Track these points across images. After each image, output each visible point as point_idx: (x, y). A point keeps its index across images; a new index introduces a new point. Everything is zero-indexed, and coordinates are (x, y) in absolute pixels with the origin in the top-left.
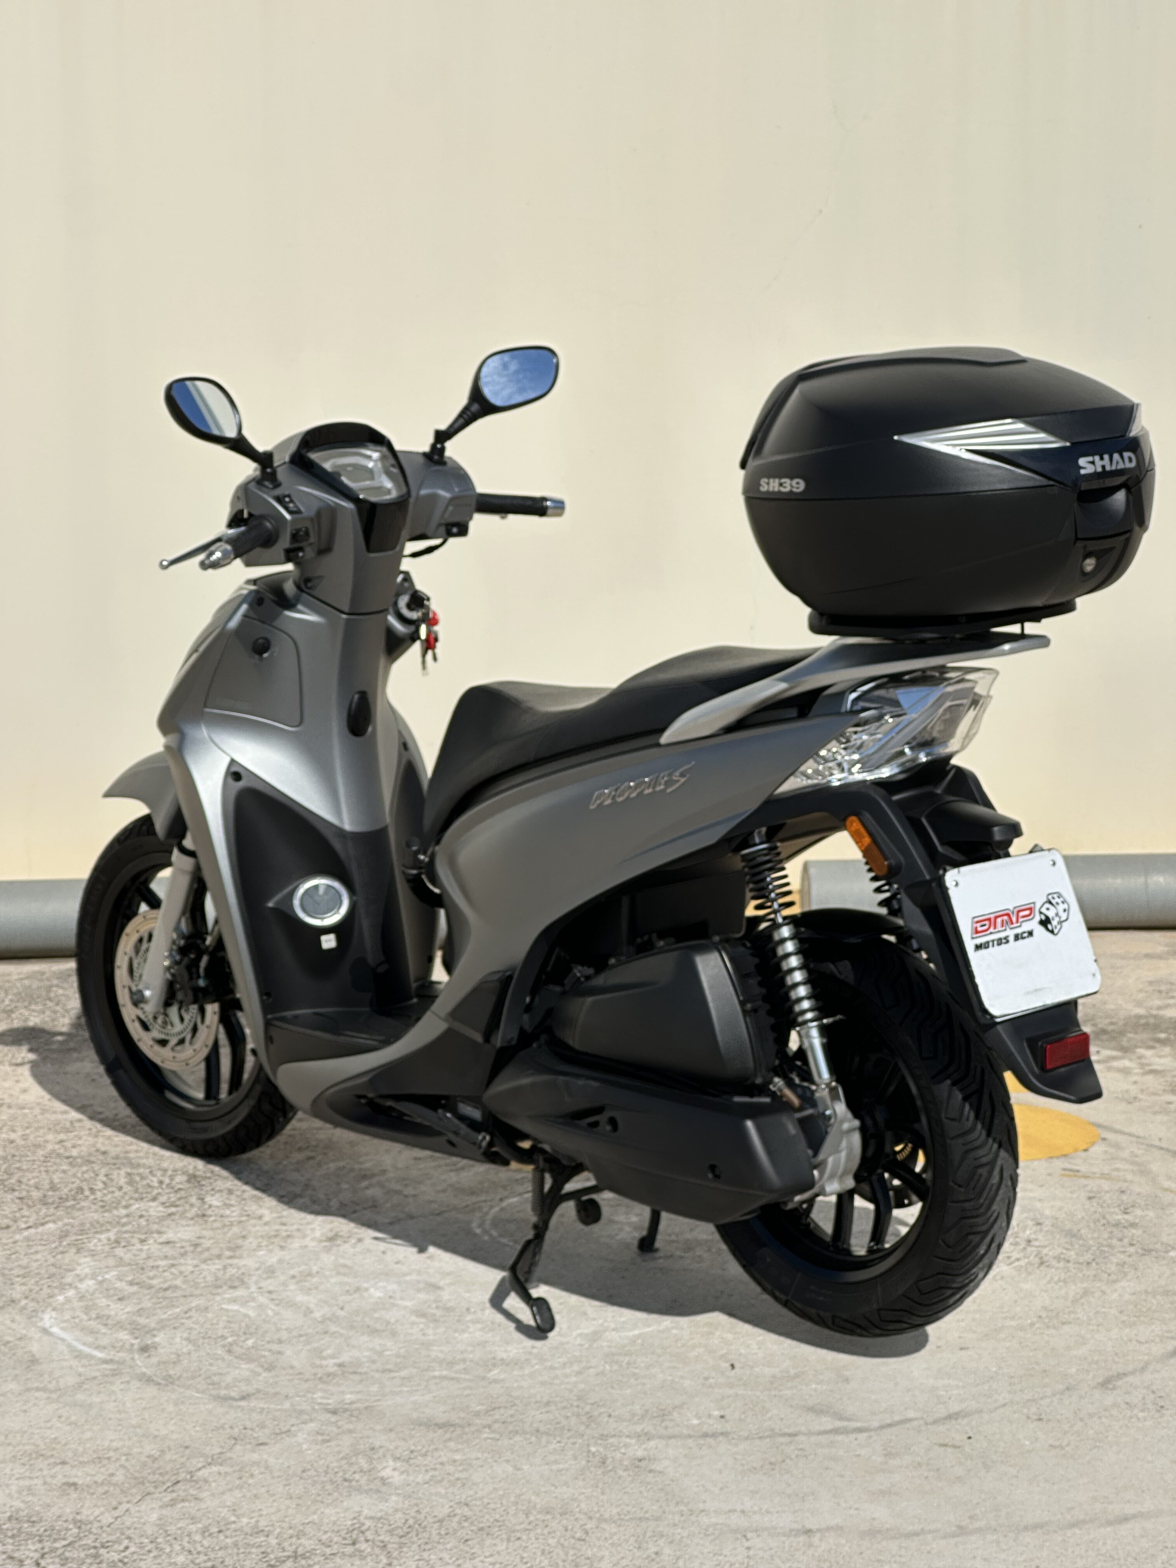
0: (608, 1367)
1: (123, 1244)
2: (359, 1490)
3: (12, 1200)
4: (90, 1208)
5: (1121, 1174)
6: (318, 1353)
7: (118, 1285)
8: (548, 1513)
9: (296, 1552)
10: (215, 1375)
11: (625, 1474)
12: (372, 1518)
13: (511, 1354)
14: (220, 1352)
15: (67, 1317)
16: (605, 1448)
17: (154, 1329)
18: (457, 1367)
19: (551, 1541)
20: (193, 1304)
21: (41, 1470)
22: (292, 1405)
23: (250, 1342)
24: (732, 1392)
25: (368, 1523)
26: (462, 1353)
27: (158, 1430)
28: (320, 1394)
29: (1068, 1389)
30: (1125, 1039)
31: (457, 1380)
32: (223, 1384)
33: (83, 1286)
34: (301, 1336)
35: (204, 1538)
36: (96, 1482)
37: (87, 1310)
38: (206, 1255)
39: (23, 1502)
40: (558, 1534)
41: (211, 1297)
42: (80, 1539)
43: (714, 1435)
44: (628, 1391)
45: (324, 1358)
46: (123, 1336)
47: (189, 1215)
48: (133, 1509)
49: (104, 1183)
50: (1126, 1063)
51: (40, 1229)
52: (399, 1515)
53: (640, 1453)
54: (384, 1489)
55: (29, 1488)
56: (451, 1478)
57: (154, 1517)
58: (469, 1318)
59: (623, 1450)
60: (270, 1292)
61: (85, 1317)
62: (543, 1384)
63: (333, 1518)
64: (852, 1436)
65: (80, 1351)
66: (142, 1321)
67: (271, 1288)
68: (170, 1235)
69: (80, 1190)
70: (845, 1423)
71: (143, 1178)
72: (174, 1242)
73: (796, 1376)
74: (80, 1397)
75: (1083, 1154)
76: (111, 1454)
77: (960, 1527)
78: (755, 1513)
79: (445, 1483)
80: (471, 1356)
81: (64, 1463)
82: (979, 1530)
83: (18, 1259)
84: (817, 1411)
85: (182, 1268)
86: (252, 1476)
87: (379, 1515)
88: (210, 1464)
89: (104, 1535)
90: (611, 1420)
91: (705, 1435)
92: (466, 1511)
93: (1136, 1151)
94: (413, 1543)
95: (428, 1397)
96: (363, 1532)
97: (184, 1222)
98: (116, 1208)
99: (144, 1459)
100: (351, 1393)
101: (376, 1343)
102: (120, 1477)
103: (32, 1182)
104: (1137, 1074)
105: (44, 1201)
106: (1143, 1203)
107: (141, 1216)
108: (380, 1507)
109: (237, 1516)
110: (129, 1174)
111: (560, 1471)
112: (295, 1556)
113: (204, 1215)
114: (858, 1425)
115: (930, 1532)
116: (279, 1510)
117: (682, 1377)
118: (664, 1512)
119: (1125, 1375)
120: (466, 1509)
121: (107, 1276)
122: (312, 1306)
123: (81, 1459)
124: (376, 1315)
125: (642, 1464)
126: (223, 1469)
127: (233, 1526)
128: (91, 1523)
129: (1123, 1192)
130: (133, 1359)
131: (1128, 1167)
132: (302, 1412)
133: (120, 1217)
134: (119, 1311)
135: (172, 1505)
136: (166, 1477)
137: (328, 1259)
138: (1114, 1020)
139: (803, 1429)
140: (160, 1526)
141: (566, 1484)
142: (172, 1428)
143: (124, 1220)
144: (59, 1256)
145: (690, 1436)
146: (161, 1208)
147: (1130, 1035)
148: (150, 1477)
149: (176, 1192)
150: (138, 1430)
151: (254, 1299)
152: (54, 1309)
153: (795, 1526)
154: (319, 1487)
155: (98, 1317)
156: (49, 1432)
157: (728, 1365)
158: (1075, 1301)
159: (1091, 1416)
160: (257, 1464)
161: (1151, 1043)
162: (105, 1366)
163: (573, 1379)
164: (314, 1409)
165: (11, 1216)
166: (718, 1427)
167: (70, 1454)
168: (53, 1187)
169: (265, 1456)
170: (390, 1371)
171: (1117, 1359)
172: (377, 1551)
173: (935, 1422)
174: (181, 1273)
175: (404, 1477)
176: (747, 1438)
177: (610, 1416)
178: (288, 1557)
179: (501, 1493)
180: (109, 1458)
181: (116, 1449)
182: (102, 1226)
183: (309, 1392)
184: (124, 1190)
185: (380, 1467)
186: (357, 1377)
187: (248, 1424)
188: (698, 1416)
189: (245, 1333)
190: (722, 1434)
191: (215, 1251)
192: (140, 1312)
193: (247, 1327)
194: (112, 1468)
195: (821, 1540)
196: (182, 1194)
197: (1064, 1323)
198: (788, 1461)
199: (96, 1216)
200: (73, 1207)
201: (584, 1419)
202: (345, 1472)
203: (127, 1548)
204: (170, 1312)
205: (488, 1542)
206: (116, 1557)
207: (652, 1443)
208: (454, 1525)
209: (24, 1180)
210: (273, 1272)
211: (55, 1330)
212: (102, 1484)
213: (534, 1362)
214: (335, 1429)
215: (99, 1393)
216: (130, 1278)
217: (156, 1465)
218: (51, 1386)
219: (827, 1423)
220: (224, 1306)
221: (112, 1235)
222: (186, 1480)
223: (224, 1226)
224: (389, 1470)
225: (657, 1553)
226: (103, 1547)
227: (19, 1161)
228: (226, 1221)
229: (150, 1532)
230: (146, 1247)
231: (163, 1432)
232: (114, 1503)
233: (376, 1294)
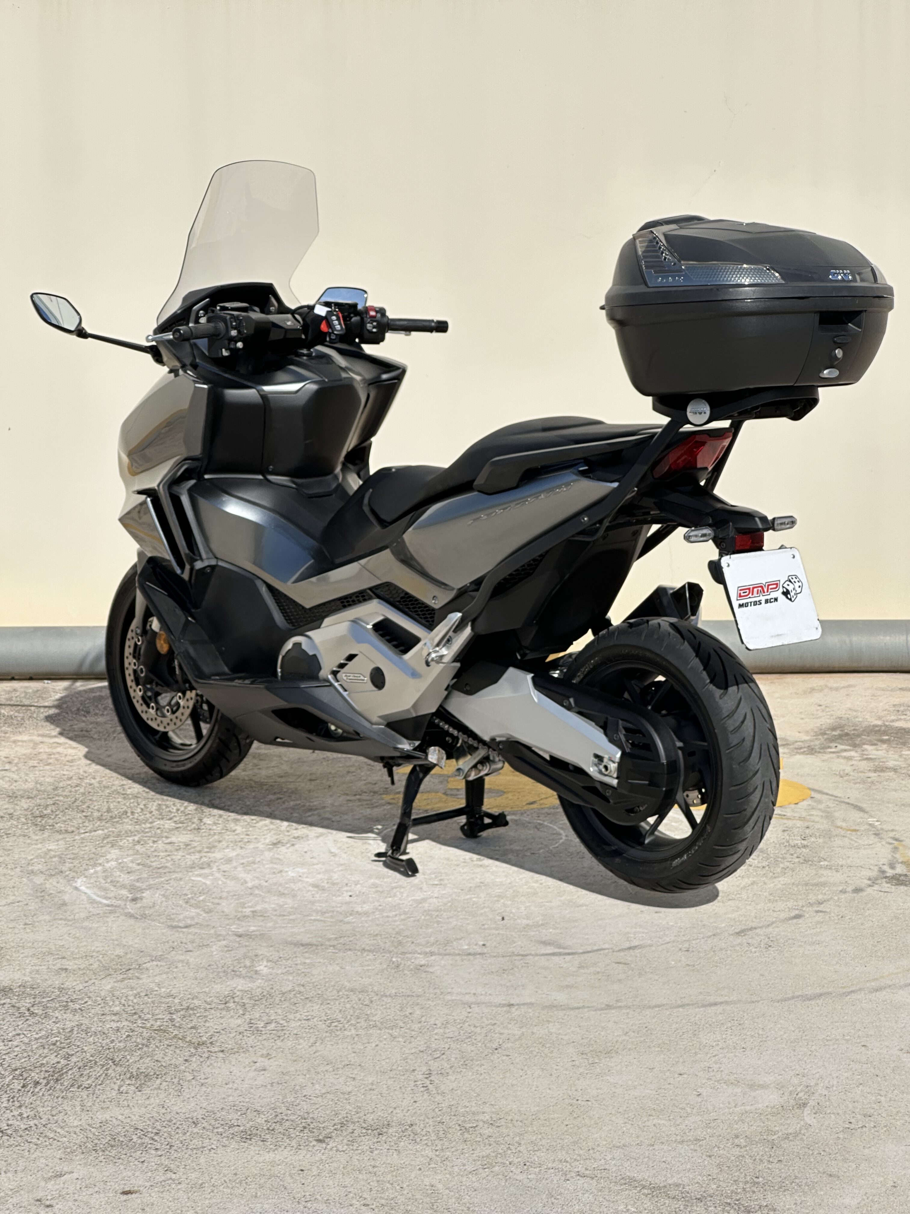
0: (423, 917)
1: (142, 843)
2: (239, 976)
3: (80, 817)
4: (128, 822)
5: (813, 818)
6: (243, 905)
7: (130, 865)
8: (352, 991)
9: (188, 1007)
10: (173, 914)
11: (408, 973)
12: (242, 991)
13: (364, 909)
14: (181, 902)
15: (92, 881)
16: (403, 959)
17: (144, 889)
18: (327, 915)
19: (348, 1006)
20: (174, 877)
21: (48, 961)
22: (215, 931)
23: (201, 898)
24: (497, 932)
25: (238, 993)
26: (333, 907)
27: (127, 942)
28: (235, 926)
29: (714, 935)
30: (859, 739)
31: (324, 921)
32: (177, 919)
33: (108, 865)
34: (235, 895)
35: (135, 998)
36: (79, 968)
37: (106, 878)
38: (192, 850)
39: (31, 978)
40: (354, 1002)
41: (185, 873)
42: (60, 997)
43: (475, 954)
44: (430, 930)
45: (245, 908)
46: (124, 892)
47: (189, 828)
48: (97, 982)
49: (142, 809)
50: (852, 753)
51: (93, 833)
52: (260, 989)
53: (423, 962)
54: (254, 976)
55: (38, 971)
56: (300, 972)
57: (109, 987)
58: (346, 888)
59: (413, 961)
60: (224, 872)
61: (104, 882)
62: (378, 925)
63: (218, 990)
64: (562, 957)
65: (94, 900)
66: (138, 884)
67: (225, 869)
68: (174, 839)
69: (126, 812)
70: (561, 950)
71: (167, 807)
72: (174, 843)
73: (542, 925)
74: (86, 924)
75: (793, 806)
76: (94, 954)
77: (607, 1005)
78: (482, 995)
79: (294, 974)
80: (339, 909)
81: (64, 958)
82: (620, 1007)
83: (73, 849)
84: (545, 943)
85: (174, 857)
86: (177, 967)
87: (247, 989)
88: (153, 961)
89: (75, 996)
90: (412, 945)
91: (469, 954)
92: (302, 989)
93: (831, 805)
94: (262, 1004)
95: (302, 930)
96: (233, 998)
97: (185, 832)
98: (144, 823)
99: (113, 957)
100: (255, 926)
101: (281, 900)
102: (96, 966)
103: (96, 808)
104: (856, 760)
105: (100, 819)
106: (818, 835)
107: (159, 828)
108: (250, 985)
109: (160, 988)
110: (160, 805)
111: (368, 970)
112: (188, 1008)
113: (199, 829)
114: (570, 951)
115: (588, 1007)
116: (186, 985)
117: (468, 924)
118: (425, 993)
119: (755, 928)
120: (302, 988)
121: (125, 860)
122: (248, 879)
123: (75, 956)
124: (287, 886)
125: (422, 968)
126: (159, 963)
127: (155, 993)
128: (69, 989)
129: (808, 828)
130: (125, 905)
131: (820, 814)
132: (220, 935)
133: (145, 828)
134: (125, 878)
135: (122, 981)
136: (124, 967)
137: (268, 855)
138: (857, 728)
139: (533, 953)
140: (110, 992)
141: (369, 977)
142: (136, 941)
143: (147, 830)
144: (99, 849)
145: (459, 954)
146: (173, 824)
147: (863, 737)
148: (113, 967)
149: (186, 815)
150: (116, 942)
151: (212, 875)
152: (86, 877)
153: (504, 1002)
154: (216, 974)
155: (111, 882)
156: (60, 941)
157: (501, 918)
158: (744, 887)
159: (721, 949)
160: (182, 961)
161: (876, 742)
162: (108, 908)
163: (398, 923)
164: (228, 934)
165: (76, 826)
166: (479, 950)
167: (69, 954)
168: (109, 810)
169: (188, 958)
170: (284, 916)
171: (754, 920)
172: (238, 1007)
173: (619, 951)
174: (172, 859)
175: (271, 970)
176: (495, 957)
177: (413, 943)
178: (183, 1009)
179: (327, 980)
180: (92, 956)
181: (98, 952)
182: (132, 833)
183: (228, 925)
184: (153, 813)
185: (257, 965)
186: (262, 918)
187: (184, 941)
188: (469, 944)
189: (200, 893)
190: (480, 954)
191: (198, 849)
192: (138, 880)
193: (203, 889)
194: (92, 961)
195: (517, 1010)
196: (190, 816)
197: (730, 900)
198: (516, 969)
199: (130, 827)
200: (117, 822)
201: (396, 944)
202: (234, 967)
203: (86, 1002)
204: (157, 880)
205: (309, 1004)
206: (77, 1006)
207: (433, 958)
208: (292, 996)
209: (92, 807)
210: (231, 861)
211: (83, 888)
212: (84, 969)
213: (378, 913)
214: (237, 945)
215: (98, 922)
216: (139, 862)
217: (120, 960)
218: (70, 918)
219: (550, 950)
220: (193, 878)
221: (136, 838)
222: (135, 968)
223: (210, 835)
224: (263, 968)
225: (410, 1014)
226: (72, 1001)
227: (92, 796)
228: (212, 832)
229: (103, 994)
230: (155, 845)
231: (130, 943)
232: (87, 979)
233: (291, 874)
